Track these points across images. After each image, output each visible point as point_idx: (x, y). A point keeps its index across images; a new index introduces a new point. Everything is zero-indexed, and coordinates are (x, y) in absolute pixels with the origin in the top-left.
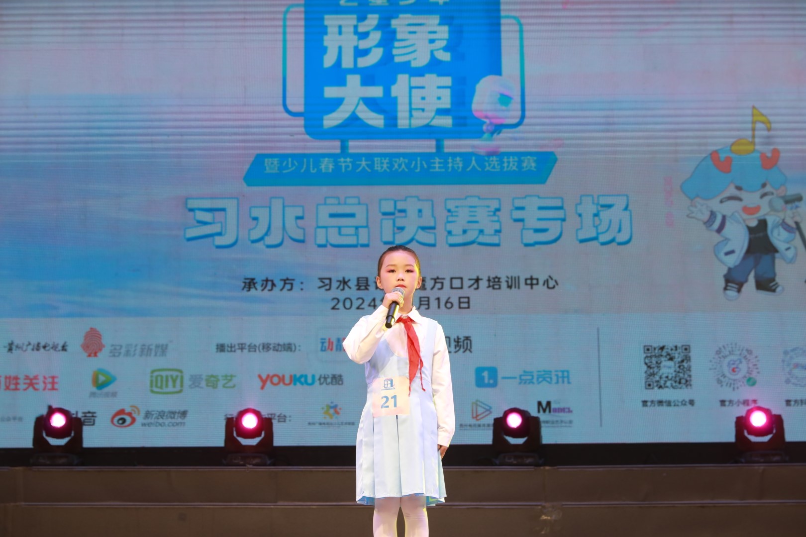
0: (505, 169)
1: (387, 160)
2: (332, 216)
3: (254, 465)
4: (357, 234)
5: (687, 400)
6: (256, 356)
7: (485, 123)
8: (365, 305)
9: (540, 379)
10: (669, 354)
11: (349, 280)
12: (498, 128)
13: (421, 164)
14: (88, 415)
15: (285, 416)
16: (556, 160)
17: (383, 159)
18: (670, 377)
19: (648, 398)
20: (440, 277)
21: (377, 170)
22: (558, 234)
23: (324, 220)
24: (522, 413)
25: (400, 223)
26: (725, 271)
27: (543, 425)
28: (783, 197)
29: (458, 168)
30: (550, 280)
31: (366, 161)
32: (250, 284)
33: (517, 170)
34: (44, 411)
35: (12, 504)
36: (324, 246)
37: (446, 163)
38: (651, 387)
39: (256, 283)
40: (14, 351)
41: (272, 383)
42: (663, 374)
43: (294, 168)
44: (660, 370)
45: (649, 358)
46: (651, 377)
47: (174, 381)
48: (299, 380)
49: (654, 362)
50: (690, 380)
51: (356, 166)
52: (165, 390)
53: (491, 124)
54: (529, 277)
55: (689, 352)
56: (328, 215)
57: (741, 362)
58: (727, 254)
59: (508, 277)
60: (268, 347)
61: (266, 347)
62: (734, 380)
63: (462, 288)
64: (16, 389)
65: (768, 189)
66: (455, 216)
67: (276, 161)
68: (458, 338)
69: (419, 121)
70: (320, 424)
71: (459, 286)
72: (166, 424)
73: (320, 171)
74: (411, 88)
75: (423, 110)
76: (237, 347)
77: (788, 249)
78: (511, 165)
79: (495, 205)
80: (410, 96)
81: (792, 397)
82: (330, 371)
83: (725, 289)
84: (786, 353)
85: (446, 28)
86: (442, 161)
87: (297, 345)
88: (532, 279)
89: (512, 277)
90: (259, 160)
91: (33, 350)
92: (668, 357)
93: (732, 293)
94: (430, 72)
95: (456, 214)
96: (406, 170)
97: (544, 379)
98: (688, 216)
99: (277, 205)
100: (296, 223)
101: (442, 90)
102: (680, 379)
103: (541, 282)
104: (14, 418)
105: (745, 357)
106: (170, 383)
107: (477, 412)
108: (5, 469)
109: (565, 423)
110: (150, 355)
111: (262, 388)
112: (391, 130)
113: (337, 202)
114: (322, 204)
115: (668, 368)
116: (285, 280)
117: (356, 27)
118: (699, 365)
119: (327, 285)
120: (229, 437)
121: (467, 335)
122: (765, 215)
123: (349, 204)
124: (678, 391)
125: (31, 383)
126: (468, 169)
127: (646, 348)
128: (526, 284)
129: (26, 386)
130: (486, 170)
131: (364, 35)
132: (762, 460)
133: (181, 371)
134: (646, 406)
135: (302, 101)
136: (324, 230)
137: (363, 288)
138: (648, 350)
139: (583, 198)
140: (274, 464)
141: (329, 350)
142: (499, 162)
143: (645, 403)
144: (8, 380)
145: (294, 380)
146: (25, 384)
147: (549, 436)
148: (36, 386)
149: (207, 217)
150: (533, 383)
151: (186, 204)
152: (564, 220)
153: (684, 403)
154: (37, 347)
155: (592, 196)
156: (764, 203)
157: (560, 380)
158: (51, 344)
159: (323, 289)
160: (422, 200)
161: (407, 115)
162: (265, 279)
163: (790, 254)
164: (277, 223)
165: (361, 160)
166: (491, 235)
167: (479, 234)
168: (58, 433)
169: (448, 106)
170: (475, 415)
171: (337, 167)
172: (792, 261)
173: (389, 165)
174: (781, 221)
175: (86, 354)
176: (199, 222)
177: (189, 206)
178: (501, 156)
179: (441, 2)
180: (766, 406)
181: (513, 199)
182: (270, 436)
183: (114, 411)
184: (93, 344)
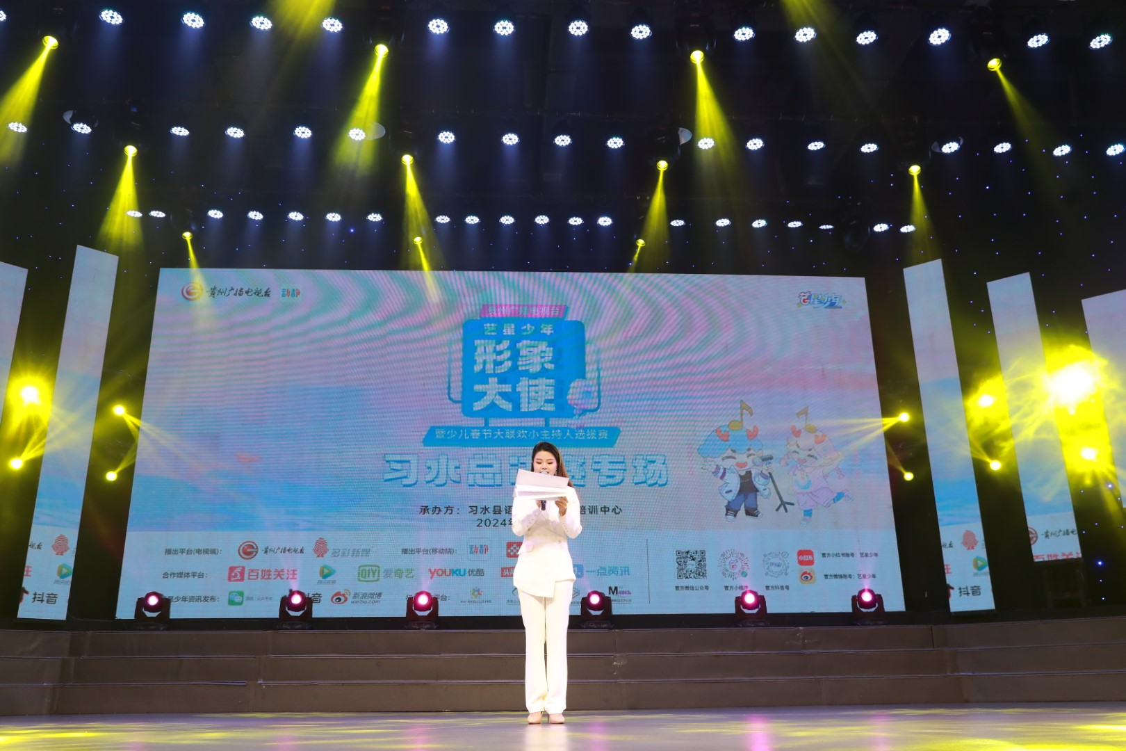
0: (588, 438)
1: (513, 432)
2: (479, 466)
3: (426, 629)
4: (494, 478)
5: (704, 586)
6: (429, 557)
7: (575, 408)
8: (499, 524)
9: (611, 573)
10: (692, 556)
11: (489, 508)
12: (584, 411)
13: (536, 435)
14: (316, 596)
15: (446, 597)
16: (619, 432)
17: (511, 430)
18: (693, 571)
19: (680, 585)
21: (507, 437)
22: (621, 479)
23: (473, 469)
24: (600, 594)
26: (726, 503)
27: (613, 603)
28: (760, 457)
29: (559, 436)
30: (617, 509)
31: (500, 431)
32: (425, 510)
33: (595, 438)
34: (287, 594)
35: (265, 656)
38: (681, 577)
39: (429, 509)
40: (268, 553)
41: (438, 574)
42: (688, 569)
43: (455, 435)
44: (686, 567)
45: (679, 559)
46: (681, 571)
47: (374, 574)
48: (455, 572)
49: (683, 561)
50: (706, 573)
51: (493, 435)
52: (367, 579)
53: (580, 409)
54: (603, 506)
55: (705, 555)
56: (476, 466)
57: (737, 562)
58: (727, 492)
59: (590, 506)
61: (435, 551)
62: (733, 573)
64: (269, 578)
65: (751, 452)
67: (443, 431)
69: (534, 407)
70: (469, 602)
72: (368, 602)
73: (471, 437)
74: (529, 386)
75: (537, 400)
76: (416, 551)
77: (765, 490)
80: (529, 392)
81: (770, 584)
82: (475, 568)
83: (726, 515)
85: (552, 349)
86: (548, 432)
87: (454, 550)
88: (605, 508)
89: (592, 506)
90: (432, 430)
91: (281, 552)
92: (691, 558)
93: (731, 517)
94: (542, 377)
96: (526, 437)
97: (613, 572)
98: (702, 468)
99: (443, 460)
100: (455, 471)
101: (549, 388)
102: (699, 573)
103: (611, 510)
104: (267, 598)
105: (740, 558)
106: (371, 574)
108: (260, 632)
109: (627, 601)
110: (358, 556)
111: (431, 578)
112: (517, 412)
113: (481, 457)
114: (471, 459)
115: (691, 565)
116: (447, 508)
117: (495, 348)
118: (711, 563)
119: (475, 511)
120: (409, 611)
123: (489, 459)
124: (698, 579)
125: (279, 574)
126: (565, 438)
127: (678, 552)
128: (601, 511)
130: (576, 438)
131: (501, 353)
132: (753, 625)
133: (378, 567)
134: (678, 590)
135: (460, 393)
136: (472, 475)
137: (497, 512)
138: (679, 554)
139: (638, 457)
140: (439, 629)
141: (475, 553)
142: (584, 433)
143: (677, 587)
144: (264, 573)
145: (452, 572)
146: (275, 575)
147: (617, 610)
148: (282, 577)
150: (606, 575)
151: (385, 457)
152: (625, 470)
153: (702, 588)
154: (284, 551)
155: (642, 455)
156: (749, 460)
157: (623, 573)
158: (293, 548)
159: (472, 514)
161: (527, 404)
162: (434, 506)
163: (766, 493)
164: (443, 471)
165: (497, 431)
166: (579, 479)
168: (296, 608)
169: (553, 398)
171: (482, 436)
172: (767, 497)
173: (514, 434)
175: (316, 555)
176: (392, 469)
177: (387, 459)
178: (585, 429)
179: (548, 334)
180: (754, 590)
181: (594, 456)
182: (435, 611)
183: (334, 593)
184: (321, 549)
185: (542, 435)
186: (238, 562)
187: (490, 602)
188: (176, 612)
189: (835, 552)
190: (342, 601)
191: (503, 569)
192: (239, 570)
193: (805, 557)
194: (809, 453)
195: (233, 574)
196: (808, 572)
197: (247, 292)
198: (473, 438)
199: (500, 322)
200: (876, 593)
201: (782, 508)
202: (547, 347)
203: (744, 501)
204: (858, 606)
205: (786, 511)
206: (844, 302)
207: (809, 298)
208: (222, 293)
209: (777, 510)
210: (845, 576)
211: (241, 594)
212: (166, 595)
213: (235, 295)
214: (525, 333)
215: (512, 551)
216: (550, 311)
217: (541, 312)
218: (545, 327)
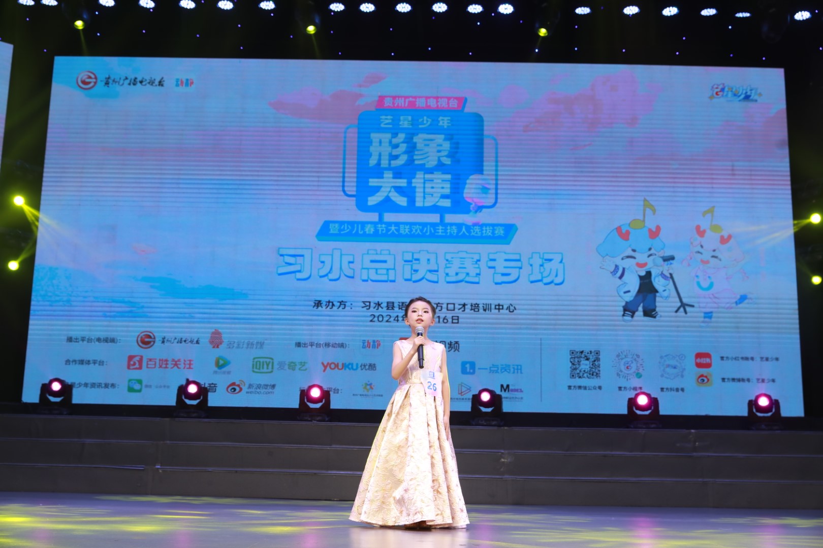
0: (484, 235)
1: (408, 227)
2: (372, 261)
3: (317, 421)
4: (387, 274)
5: (597, 386)
6: (321, 350)
7: (471, 204)
8: (392, 319)
9: (503, 370)
10: (586, 356)
11: (382, 303)
12: (479, 208)
13: (430, 230)
14: (212, 385)
15: (338, 390)
16: (517, 229)
17: (406, 226)
18: (586, 371)
19: (572, 384)
20: (440, 302)
21: (402, 233)
22: (516, 277)
23: (367, 264)
24: (491, 392)
25: (415, 267)
26: (624, 304)
27: (503, 400)
28: (662, 257)
29: (454, 233)
30: (511, 307)
31: (395, 226)
32: (318, 304)
33: (491, 235)
34: (184, 383)
35: (162, 442)
36: (367, 281)
37: (446, 229)
39: (322, 303)
40: (165, 343)
41: (331, 368)
42: (582, 369)
43: (348, 230)
46: (574, 371)
47: (268, 365)
48: (348, 366)
49: (576, 361)
50: (599, 373)
51: (388, 230)
52: (262, 370)
53: (476, 205)
54: (497, 304)
55: (599, 355)
56: (369, 261)
57: (632, 363)
58: (625, 292)
59: (484, 304)
60: (329, 345)
61: (327, 345)
62: (628, 374)
63: (454, 310)
64: (166, 367)
65: (652, 251)
66: (452, 264)
67: (337, 225)
68: (451, 342)
69: (429, 203)
70: (361, 395)
71: (453, 309)
72: (262, 392)
73: (365, 232)
74: (425, 181)
75: (432, 195)
77: (664, 291)
78: (488, 231)
79: (476, 257)
80: (424, 188)
81: (665, 386)
82: (368, 362)
83: (623, 315)
84: (661, 357)
85: (448, 142)
86: (444, 228)
87: (347, 343)
88: (499, 305)
89: (486, 304)
90: (326, 225)
91: (178, 342)
92: (586, 358)
93: (628, 318)
94: (437, 171)
95: (450, 262)
96: (420, 233)
97: (506, 370)
98: (600, 268)
99: (337, 254)
100: (349, 266)
101: (445, 183)
102: (593, 373)
103: (505, 307)
104: (165, 386)
105: (635, 360)
106: (265, 366)
107: (461, 391)
108: (158, 419)
109: (518, 399)
110: (253, 348)
111: (324, 371)
112: (412, 207)
113: (375, 253)
114: (364, 254)
115: (585, 365)
116: (340, 302)
117: (390, 142)
118: (606, 363)
119: (367, 306)
120: (302, 402)
121: (456, 340)
122: (650, 268)
123: (384, 254)
124: (591, 379)
125: (176, 364)
126: (460, 234)
128: (496, 309)
129: (172, 366)
130: (471, 235)
131: (396, 146)
132: (644, 427)
133: (272, 359)
134: (571, 389)
135: (355, 189)
136: (366, 271)
137: (390, 308)
138: (573, 353)
139: (534, 254)
140: (331, 421)
141: (368, 348)
142: (480, 230)
143: (570, 387)
144: (161, 362)
146: (172, 364)
148: (179, 366)
150: (498, 372)
151: (279, 251)
152: (521, 268)
153: (595, 388)
154: (181, 341)
155: (539, 253)
156: (650, 261)
157: (516, 371)
158: (189, 339)
159: (365, 309)
160: (430, 253)
161: (422, 199)
162: (328, 301)
163: (665, 294)
164: (336, 266)
165: (391, 226)
166: (474, 277)
167: (466, 276)
168: (192, 397)
169: (448, 193)
170: (460, 392)
171: (376, 231)
172: (666, 299)
173: (409, 230)
174: (660, 273)
175: (212, 346)
176: (286, 263)
177: (281, 253)
178: (481, 226)
179: (445, 127)
180: (648, 392)
181: (489, 254)
182: (328, 402)
183: (229, 384)
184: (216, 340)
185: (437, 231)
186: (137, 351)
187: (382, 396)
188: (78, 397)
189: (734, 357)
190: (237, 391)
192: (137, 358)
193: (703, 360)
194: (714, 254)
195: (132, 363)
196: (705, 375)
197: (141, 82)
198: (367, 233)
199: (396, 113)
200: (774, 398)
201: (682, 309)
202: (445, 139)
203: (643, 301)
204: (754, 410)
205: (686, 312)
206: (760, 95)
207: (722, 90)
208: (116, 82)
209: (676, 311)
210: (743, 380)
211: (140, 382)
212: (69, 381)
213: (130, 84)
214: (420, 126)
216: (448, 104)
217: (439, 104)
218: (443, 120)
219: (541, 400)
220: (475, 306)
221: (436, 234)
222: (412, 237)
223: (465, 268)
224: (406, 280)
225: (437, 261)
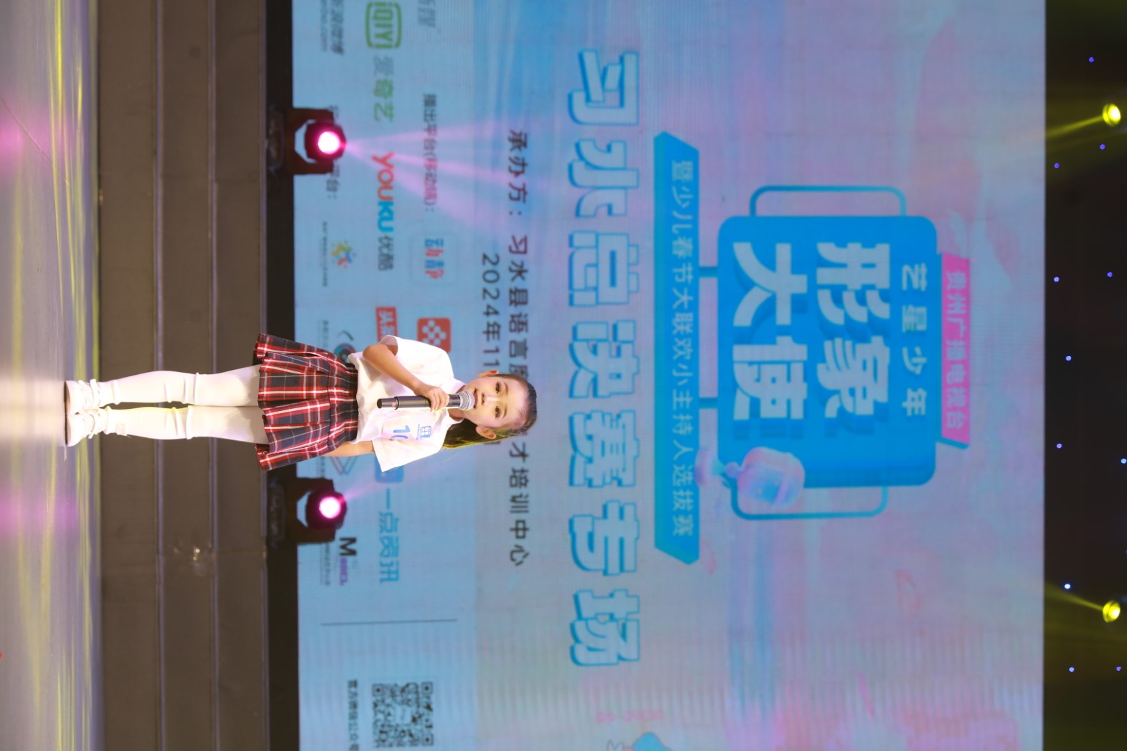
0: (675, 493)
1: (688, 329)
2: (613, 255)
3: (268, 150)
4: (586, 289)
5: (359, 742)
6: (420, 150)
7: (740, 464)
8: (489, 301)
9: (386, 541)
10: (420, 716)
11: (523, 278)
12: (732, 483)
13: (681, 379)
15: (335, 190)
16: (688, 561)
17: (691, 325)
18: (389, 718)
19: (359, 690)
21: (674, 317)
22: (586, 564)
23: (608, 244)
24: (340, 519)
25: (602, 348)
27: (323, 546)
29: (678, 429)
31: (690, 303)
32: (519, 141)
33: (675, 509)
36: (571, 243)
37: (685, 412)
38: (376, 693)
39: (520, 150)
41: (381, 173)
42: (394, 708)
43: (679, 202)
44: (399, 704)
45: (415, 690)
46: (388, 693)
47: (384, 36)
48: (386, 209)
49: (410, 696)
50: (384, 746)
51: (681, 288)
52: (372, 23)
53: (739, 473)
54: (528, 525)
55: (423, 745)
56: (614, 250)
59: (527, 496)
60: (431, 166)
61: (431, 164)
66: (612, 426)
67: (688, 177)
69: (743, 374)
70: (325, 239)
72: (326, 25)
73: (675, 237)
74: (788, 364)
75: (758, 380)
76: (431, 123)
78: (682, 501)
79: (627, 478)
80: (776, 363)
82: (399, 251)
85: (870, 411)
86: (688, 406)
87: (434, 207)
88: (525, 529)
89: (526, 502)
90: (690, 154)
92: (417, 716)
94: (809, 390)
95: (614, 423)
96: (675, 357)
97: (387, 547)
99: (628, 178)
100: (603, 205)
101: (785, 407)
102: (386, 732)
103: (520, 542)
106: (381, 31)
111: (375, 159)
112: (731, 337)
113: (632, 261)
114: (628, 240)
115: (401, 715)
116: (524, 189)
117: (872, 287)
119: (516, 246)
120: (306, 114)
123: (628, 280)
124: (371, 729)
127: (429, 686)
128: (518, 522)
130: (675, 466)
131: (861, 299)
133: (398, 45)
134: (350, 687)
135: (771, 213)
136: (593, 243)
137: (513, 297)
138: (427, 688)
139: (635, 600)
140: (269, 175)
142: (685, 484)
143: (354, 684)
145: (386, 203)
149: (612, 82)
150: (381, 531)
151: (631, 52)
152: (605, 573)
153: (354, 737)
155: (638, 612)
157: (385, 569)
159: (511, 243)
160: (633, 379)
162: (526, 161)
164: (602, 178)
165: (689, 294)
166: (585, 472)
167: (587, 458)
169: (764, 414)
171: (679, 262)
173: (683, 333)
176: (605, 70)
177: (627, 57)
178: (694, 487)
179: (905, 404)
181: (634, 504)
182: (306, 169)
185: (681, 393)
187: (325, 284)
191: (392, 310)
199: (932, 297)
202: (877, 405)
214: (905, 351)
215: (432, 330)
216: (955, 409)
217: (955, 390)
218: (920, 398)
219: (324, 624)
220: (521, 478)
221: (675, 392)
222: (665, 340)
223: (603, 453)
224: (575, 330)
225: (618, 394)
